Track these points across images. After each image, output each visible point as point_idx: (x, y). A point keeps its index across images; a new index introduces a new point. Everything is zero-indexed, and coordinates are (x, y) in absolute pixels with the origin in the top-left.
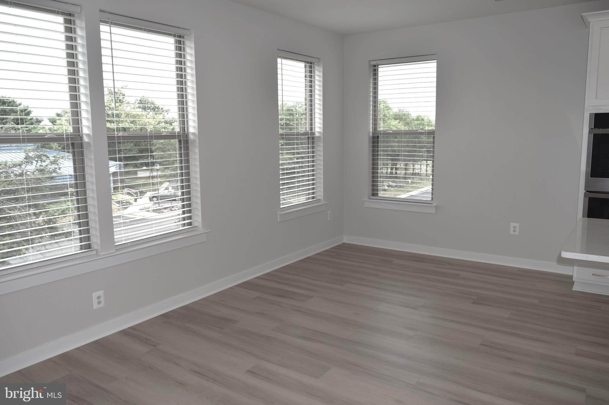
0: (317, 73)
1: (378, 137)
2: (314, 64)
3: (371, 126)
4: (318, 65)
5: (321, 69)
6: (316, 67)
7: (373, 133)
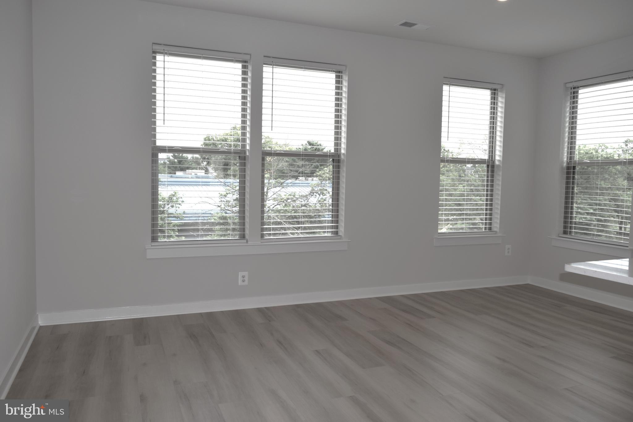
0: (500, 99)
1: (574, 168)
2: (497, 91)
3: (566, 154)
4: (501, 91)
5: (504, 96)
6: (500, 94)
7: (568, 163)
